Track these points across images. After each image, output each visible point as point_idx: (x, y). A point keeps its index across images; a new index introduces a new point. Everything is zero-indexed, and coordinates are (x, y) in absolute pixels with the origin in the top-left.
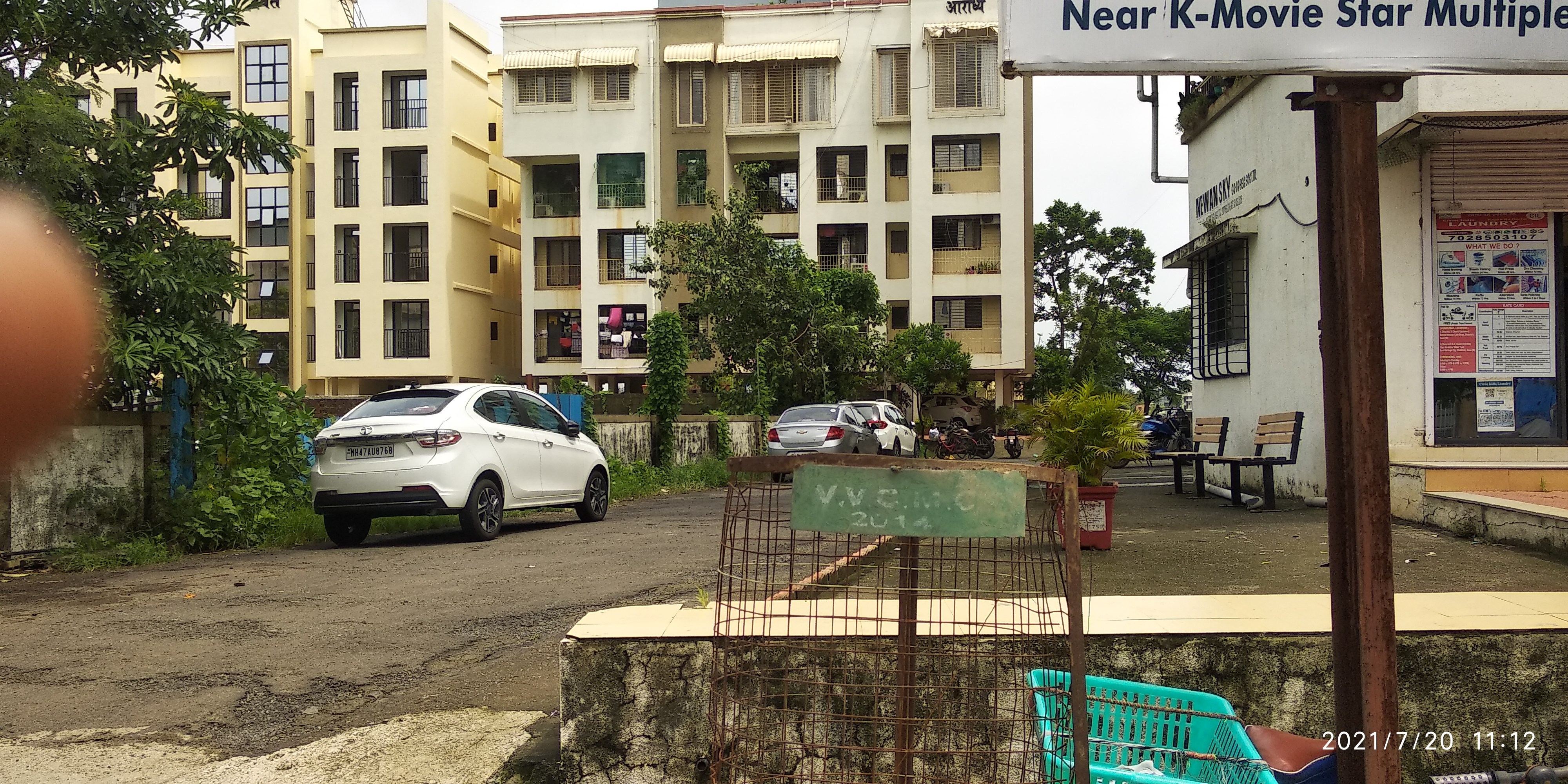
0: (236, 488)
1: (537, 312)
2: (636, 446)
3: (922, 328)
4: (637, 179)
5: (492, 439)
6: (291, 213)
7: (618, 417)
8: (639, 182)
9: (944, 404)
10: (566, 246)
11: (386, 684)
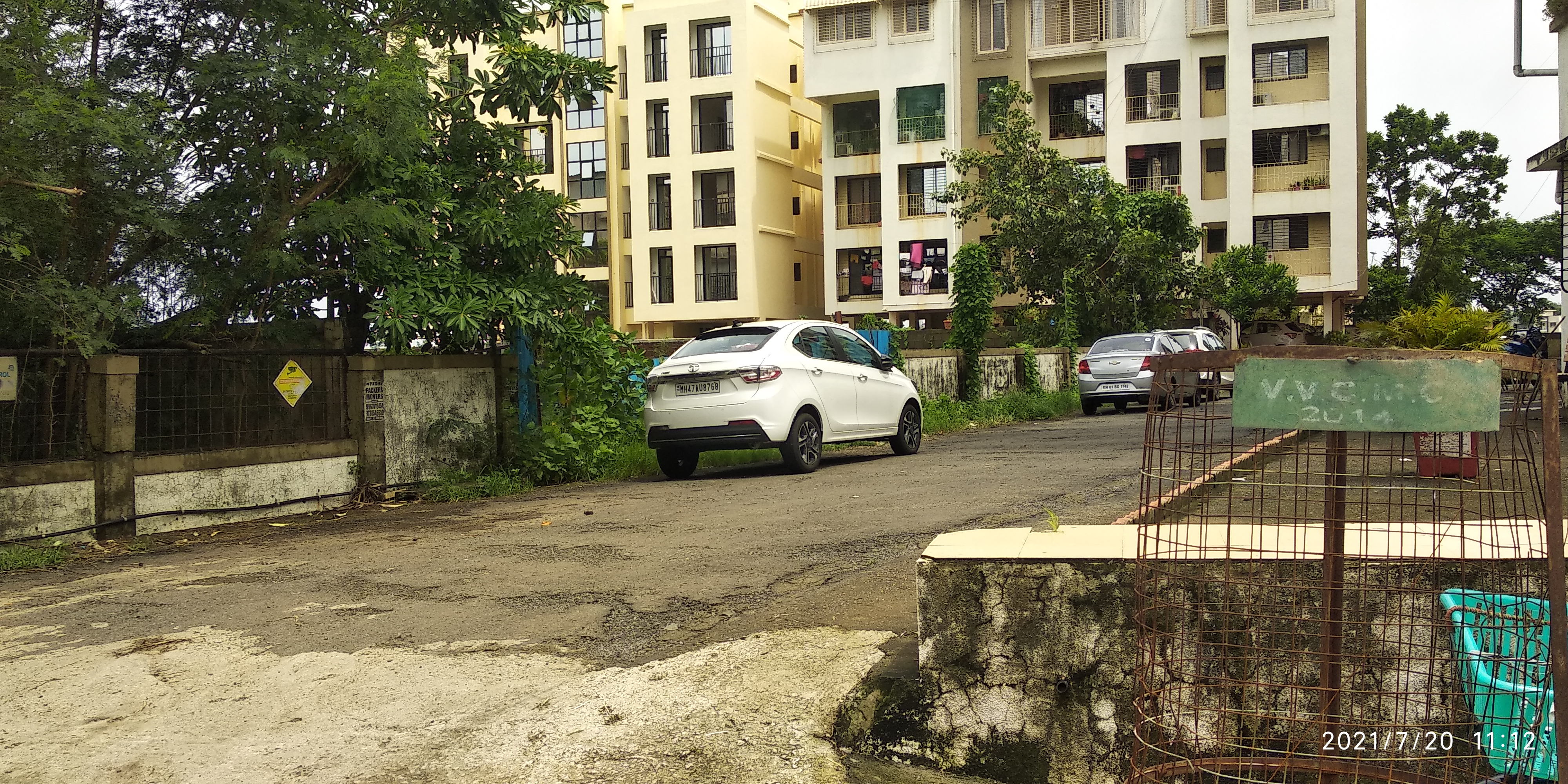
0: (576, 425)
1: (839, 251)
2: (942, 380)
3: (1244, 251)
4: (937, 111)
5: (811, 374)
6: (607, 167)
7: (925, 352)
8: (938, 114)
9: (1265, 331)
10: (866, 183)
11: (737, 604)
